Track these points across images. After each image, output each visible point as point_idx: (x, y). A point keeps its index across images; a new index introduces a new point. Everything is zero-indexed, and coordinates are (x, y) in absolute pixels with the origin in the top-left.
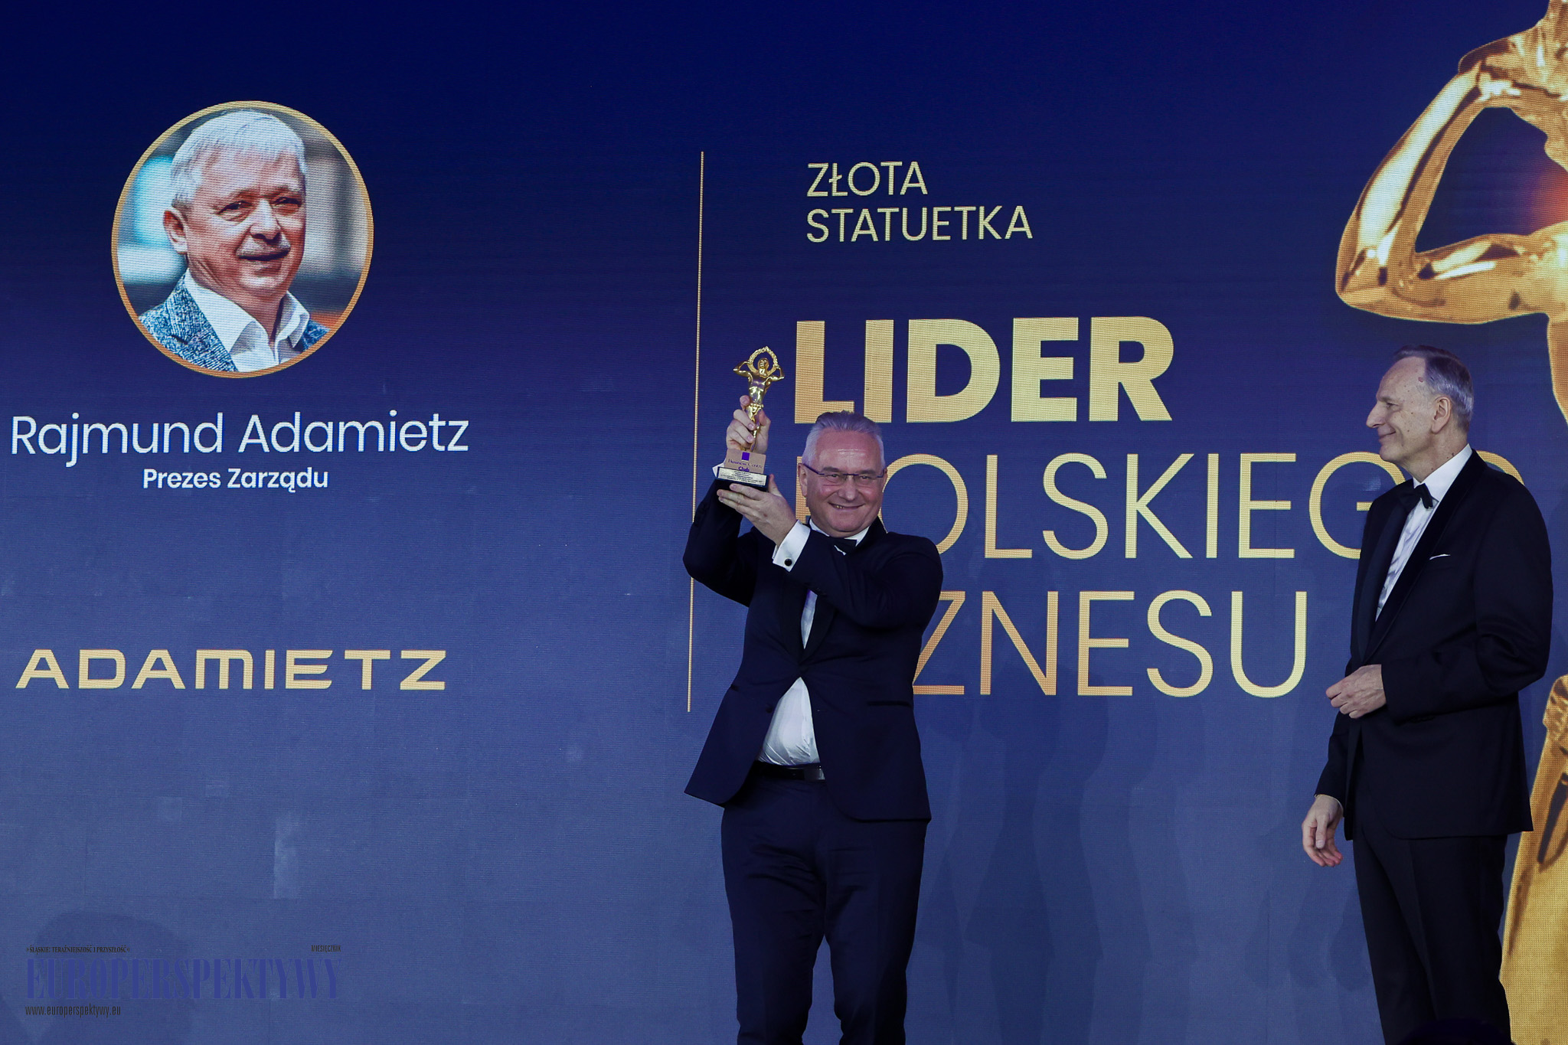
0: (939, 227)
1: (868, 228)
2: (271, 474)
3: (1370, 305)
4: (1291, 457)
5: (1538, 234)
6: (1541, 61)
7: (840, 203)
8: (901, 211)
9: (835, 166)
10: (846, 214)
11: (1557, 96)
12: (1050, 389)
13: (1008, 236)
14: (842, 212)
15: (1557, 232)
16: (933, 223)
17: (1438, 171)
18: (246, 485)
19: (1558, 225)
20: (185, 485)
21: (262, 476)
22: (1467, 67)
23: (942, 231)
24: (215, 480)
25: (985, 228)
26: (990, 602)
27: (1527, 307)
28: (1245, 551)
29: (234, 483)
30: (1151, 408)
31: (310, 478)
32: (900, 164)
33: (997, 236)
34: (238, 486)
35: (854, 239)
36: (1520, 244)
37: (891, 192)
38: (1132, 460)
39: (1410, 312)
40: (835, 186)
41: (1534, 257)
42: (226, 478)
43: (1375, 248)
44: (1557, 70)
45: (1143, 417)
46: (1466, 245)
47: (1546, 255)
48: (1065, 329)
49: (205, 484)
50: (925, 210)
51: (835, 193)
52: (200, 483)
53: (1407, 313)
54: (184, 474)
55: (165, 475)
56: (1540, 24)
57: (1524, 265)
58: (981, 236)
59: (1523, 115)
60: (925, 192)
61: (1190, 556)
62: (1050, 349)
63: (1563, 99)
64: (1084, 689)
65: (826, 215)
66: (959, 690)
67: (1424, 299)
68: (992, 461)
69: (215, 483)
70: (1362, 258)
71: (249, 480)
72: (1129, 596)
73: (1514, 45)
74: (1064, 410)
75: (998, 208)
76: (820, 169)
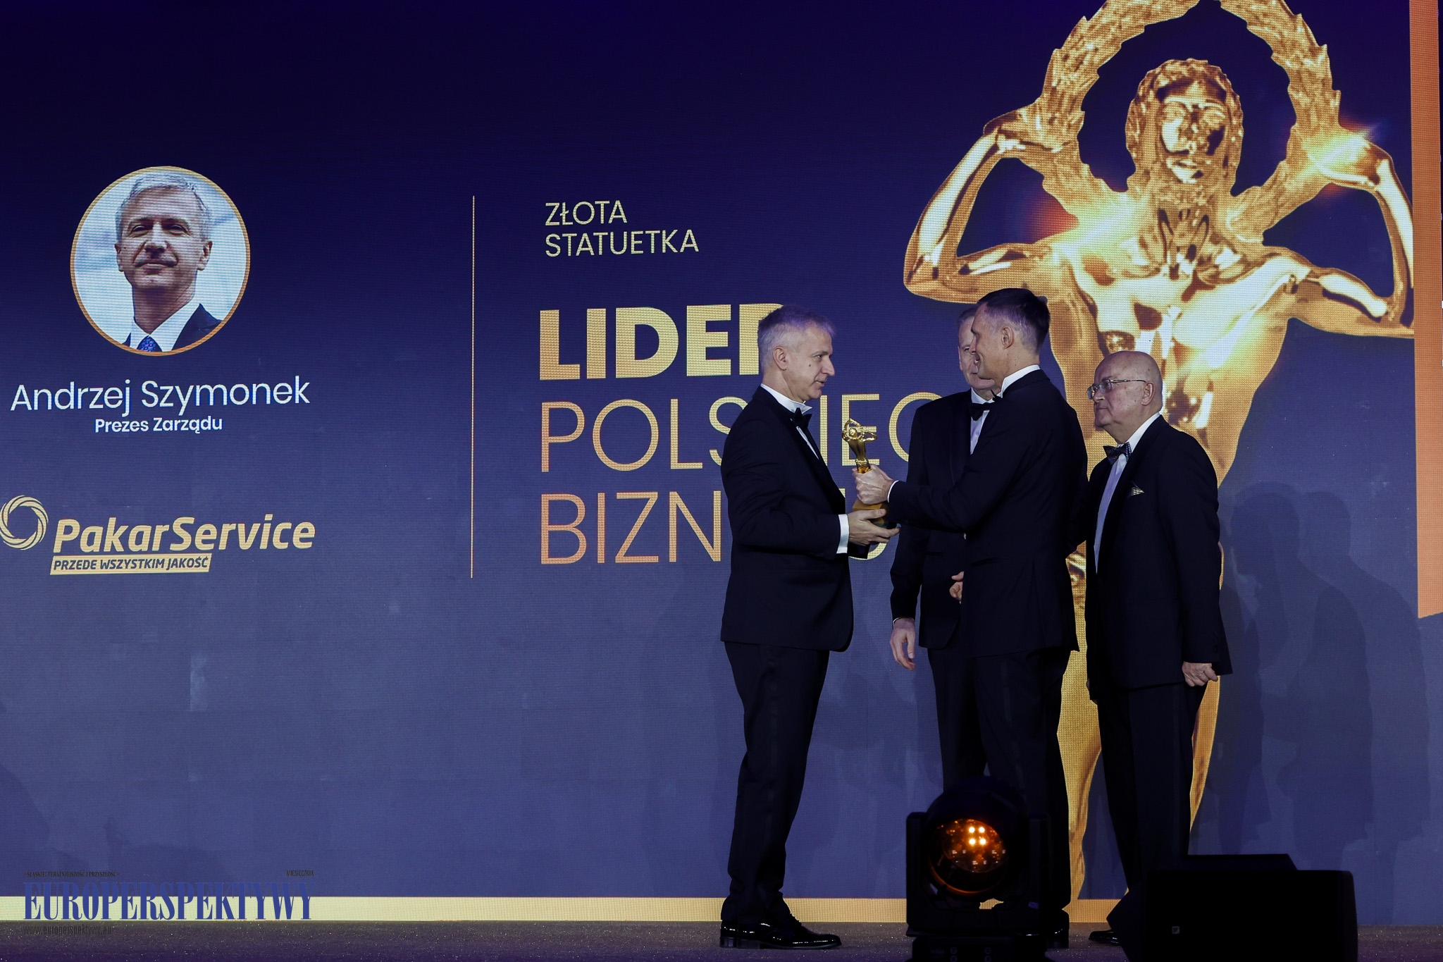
0: (635, 245)
1: (588, 247)
2: (182, 421)
3: (927, 293)
4: (876, 397)
5: (1040, 243)
6: (1039, 127)
7: (568, 229)
8: (609, 234)
9: (564, 204)
10: (572, 237)
11: (1050, 149)
12: (712, 353)
13: (682, 250)
14: (570, 236)
15: (1052, 242)
16: (631, 242)
17: (971, 201)
18: (166, 429)
19: (1052, 237)
20: (124, 430)
21: (177, 422)
22: (989, 131)
24: (145, 426)
25: (667, 246)
26: (675, 499)
28: (846, 461)
29: (158, 428)
31: (210, 424)
32: (608, 202)
33: (675, 251)
34: (161, 430)
35: (578, 254)
36: (1028, 250)
37: (602, 222)
40: (564, 218)
41: (1037, 259)
42: (152, 424)
43: (930, 254)
44: (1050, 132)
46: (991, 251)
47: (1045, 257)
48: (722, 312)
49: (137, 429)
50: (625, 233)
51: (564, 223)
52: (134, 428)
53: (953, 298)
54: (123, 422)
55: (110, 423)
56: (1037, 101)
57: (1030, 264)
58: (664, 251)
59: (1027, 162)
60: (625, 221)
62: (712, 326)
63: (1054, 151)
65: (558, 238)
66: (655, 559)
67: (962, 288)
68: (674, 403)
69: (145, 428)
70: (921, 261)
71: (168, 425)
73: (1020, 115)
74: (722, 368)
75: (675, 231)
76: (554, 207)
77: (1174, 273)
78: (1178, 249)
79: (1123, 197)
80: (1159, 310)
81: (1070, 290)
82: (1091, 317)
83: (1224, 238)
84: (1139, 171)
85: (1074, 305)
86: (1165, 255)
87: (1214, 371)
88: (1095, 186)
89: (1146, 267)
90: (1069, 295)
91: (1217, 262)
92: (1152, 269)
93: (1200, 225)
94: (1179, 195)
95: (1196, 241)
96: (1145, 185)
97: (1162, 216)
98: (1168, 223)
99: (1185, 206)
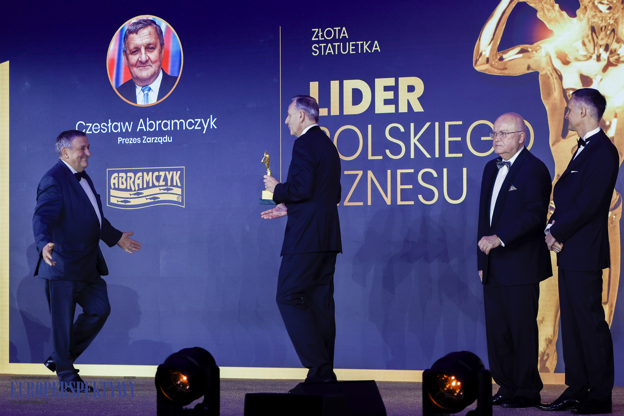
0: (352, 49)
1: (331, 50)
3: (484, 71)
4: (460, 123)
5: (536, 44)
7: (322, 42)
8: (340, 44)
9: (320, 29)
12: (387, 102)
13: (373, 51)
14: (323, 45)
15: (541, 43)
16: (350, 47)
17: (504, 24)
18: (149, 142)
19: (541, 41)
20: (130, 142)
23: (353, 50)
24: (139, 140)
25: (366, 49)
26: (370, 174)
27: (532, 69)
28: (447, 155)
29: (144, 141)
30: (418, 108)
32: (340, 28)
33: (370, 51)
34: (146, 142)
35: (326, 54)
36: (530, 48)
37: (337, 38)
38: (412, 125)
39: (496, 72)
40: (320, 36)
41: (534, 52)
42: (142, 140)
43: (485, 51)
45: (415, 111)
46: (513, 49)
47: (538, 51)
48: (391, 82)
50: (347, 43)
52: (135, 141)
53: (495, 73)
55: (124, 139)
57: (531, 55)
58: (365, 52)
59: (530, 4)
60: (347, 37)
61: (430, 157)
62: (387, 89)
64: (399, 202)
65: (318, 46)
66: (361, 204)
67: (500, 68)
68: (370, 127)
70: (481, 54)
71: (149, 140)
72: (412, 171)
74: (391, 109)
75: (370, 42)
76: (316, 31)
77: (599, 58)
78: (600, 46)
79: (574, 20)
80: (591, 77)
81: (550, 68)
82: (560, 81)
83: (622, 40)
84: (582, 7)
85: (552, 75)
86: (594, 49)
87: (618, 108)
88: (561, 15)
89: (585, 56)
90: (549, 70)
91: (618, 52)
92: (588, 56)
93: (611, 33)
94: (601, 19)
95: (609, 42)
96: (584, 14)
97: (593, 29)
98: (595, 33)
99: (603, 24)
